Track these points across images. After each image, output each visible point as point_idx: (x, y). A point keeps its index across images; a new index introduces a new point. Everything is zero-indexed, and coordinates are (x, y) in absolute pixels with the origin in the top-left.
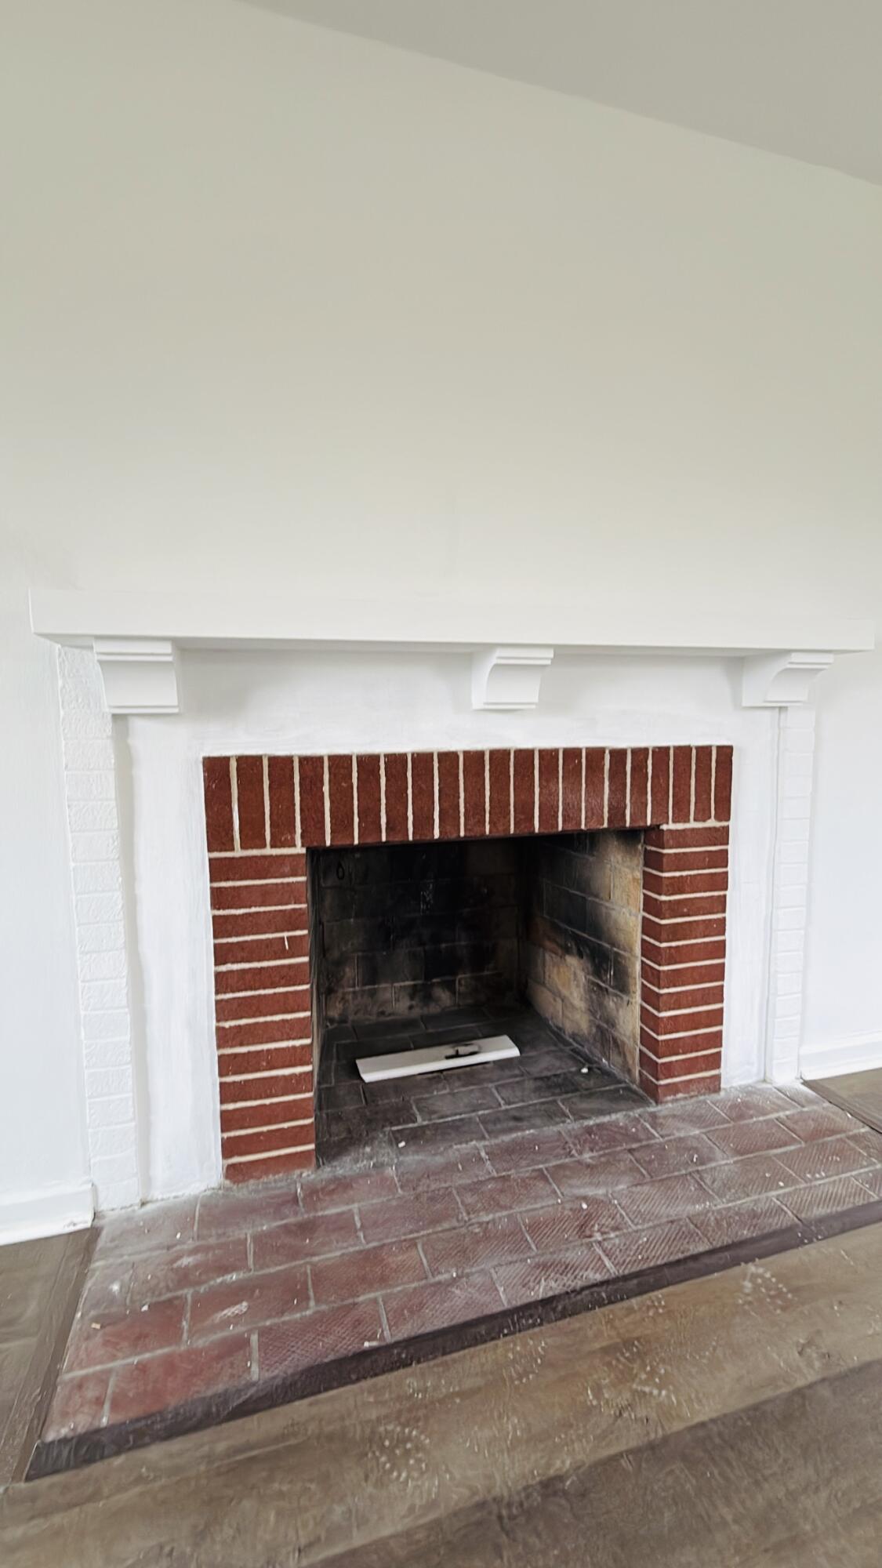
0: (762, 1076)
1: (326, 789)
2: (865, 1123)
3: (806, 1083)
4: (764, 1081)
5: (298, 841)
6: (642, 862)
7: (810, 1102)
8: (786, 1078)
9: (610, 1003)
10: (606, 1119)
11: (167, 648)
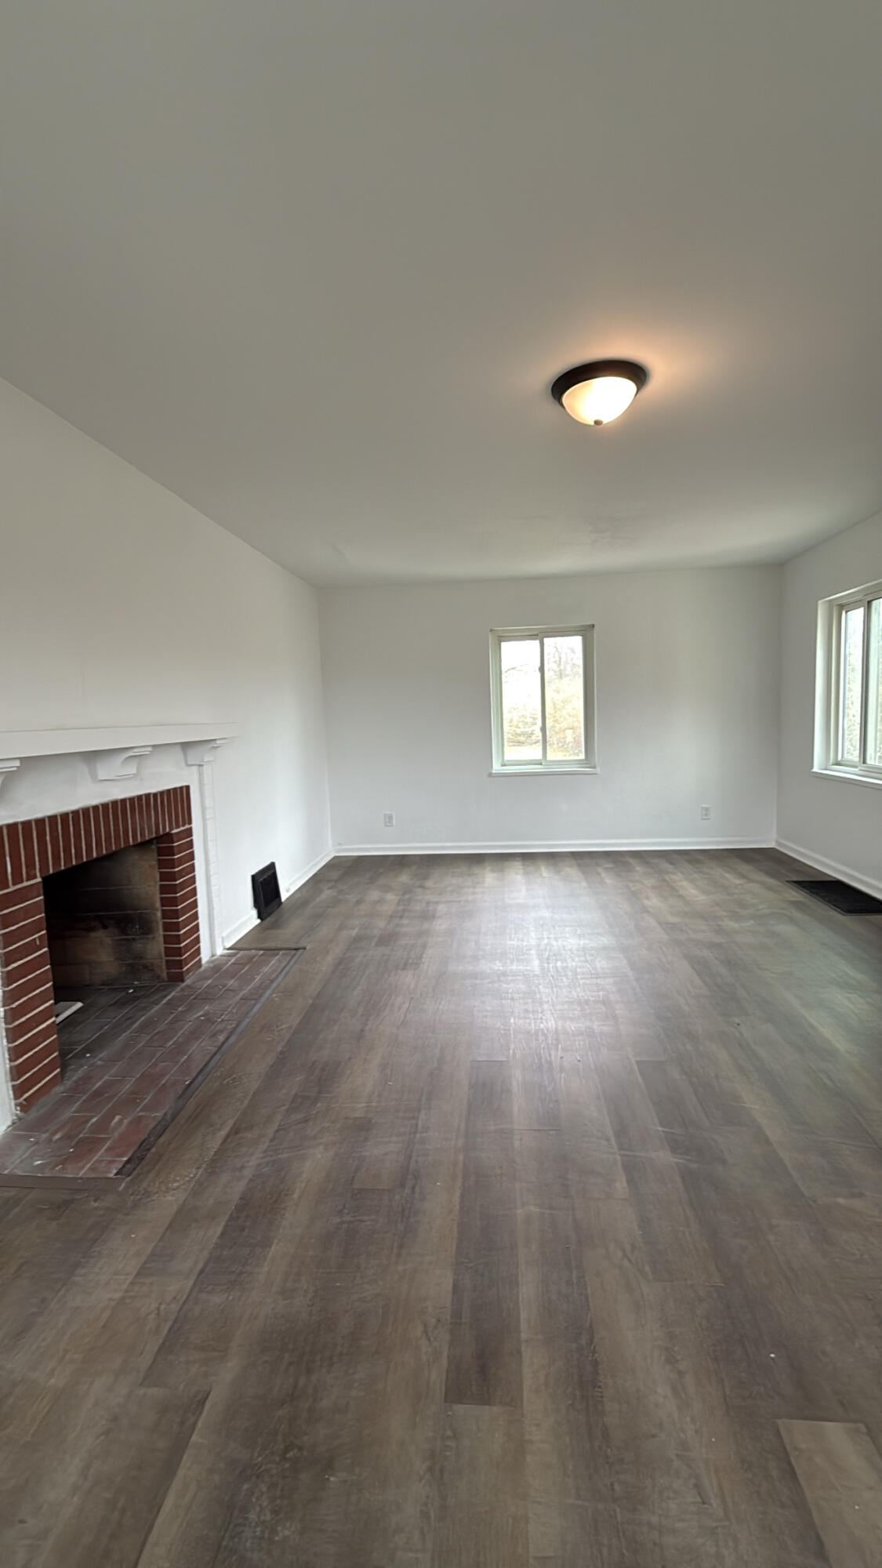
0: (210, 955)
1: (48, 838)
2: (261, 950)
3: (228, 949)
4: (213, 956)
5: (38, 874)
6: (155, 854)
7: (236, 954)
8: (220, 951)
9: (138, 946)
10: (169, 997)
11: (17, 763)
